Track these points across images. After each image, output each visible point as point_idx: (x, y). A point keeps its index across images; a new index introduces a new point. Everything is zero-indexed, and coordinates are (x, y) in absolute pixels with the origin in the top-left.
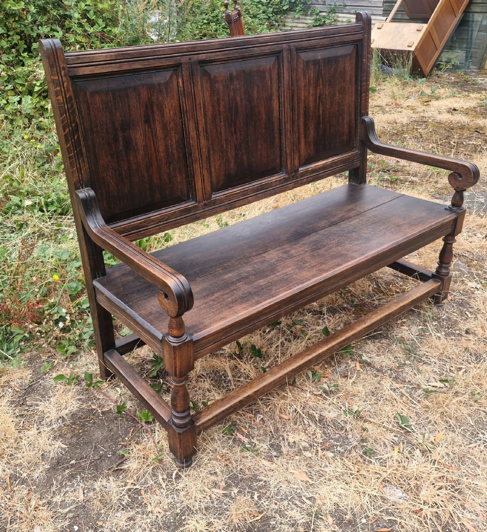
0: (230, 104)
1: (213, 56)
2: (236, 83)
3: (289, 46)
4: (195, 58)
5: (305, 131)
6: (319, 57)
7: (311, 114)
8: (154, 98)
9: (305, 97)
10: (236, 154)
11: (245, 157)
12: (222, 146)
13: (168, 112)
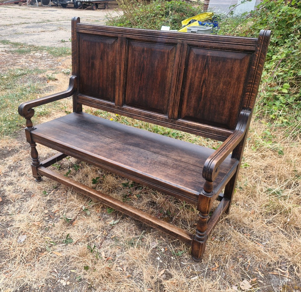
0: (140, 64)
1: (134, 37)
2: (145, 54)
3: (183, 42)
4: (125, 36)
5: (188, 98)
6: (209, 55)
7: (195, 89)
8: (105, 50)
9: (192, 77)
10: (139, 92)
11: (144, 95)
12: (133, 84)
13: (110, 57)
